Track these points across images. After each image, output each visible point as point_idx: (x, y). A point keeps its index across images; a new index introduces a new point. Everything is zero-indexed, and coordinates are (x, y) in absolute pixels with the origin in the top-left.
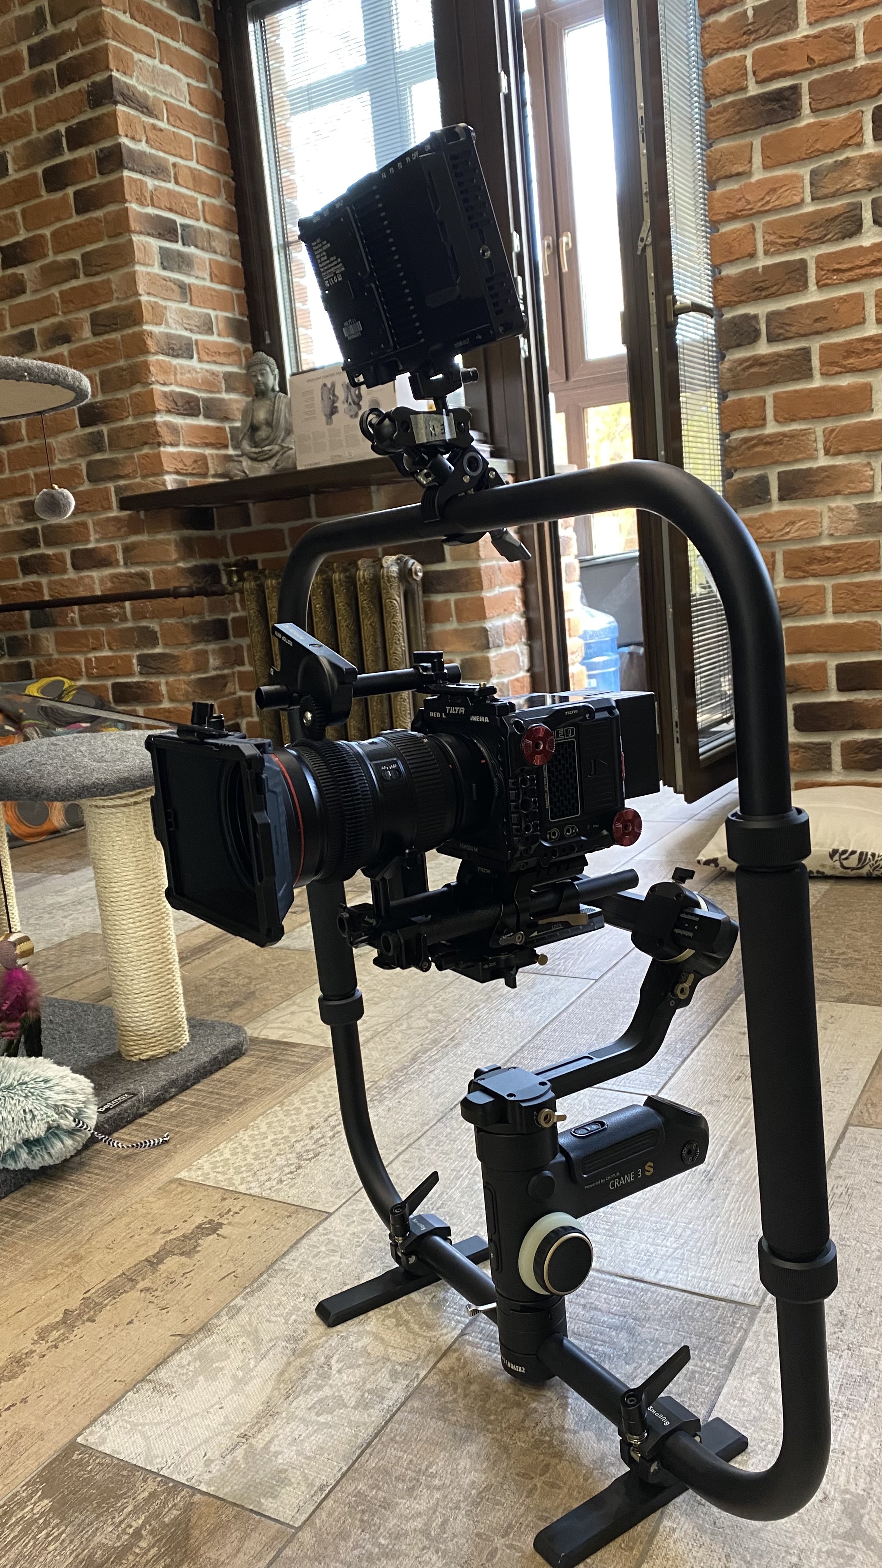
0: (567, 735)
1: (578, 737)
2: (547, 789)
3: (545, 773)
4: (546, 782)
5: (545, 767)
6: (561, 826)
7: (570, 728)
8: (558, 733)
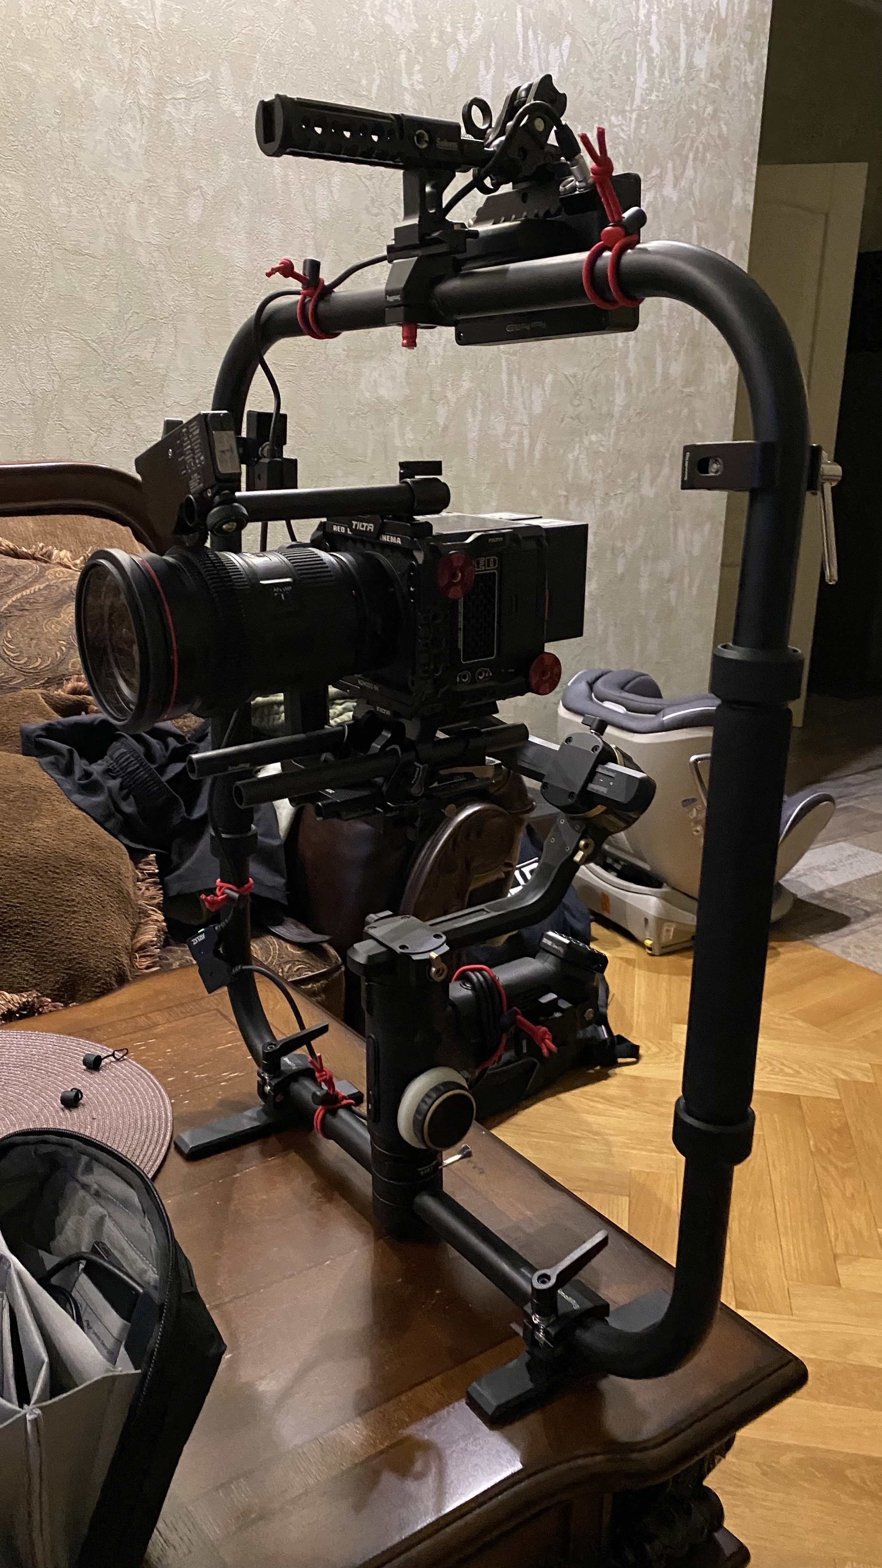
0: (487, 566)
1: (501, 569)
2: (461, 625)
3: (461, 609)
4: (461, 619)
5: (461, 601)
6: (473, 668)
7: (492, 558)
8: (478, 563)
